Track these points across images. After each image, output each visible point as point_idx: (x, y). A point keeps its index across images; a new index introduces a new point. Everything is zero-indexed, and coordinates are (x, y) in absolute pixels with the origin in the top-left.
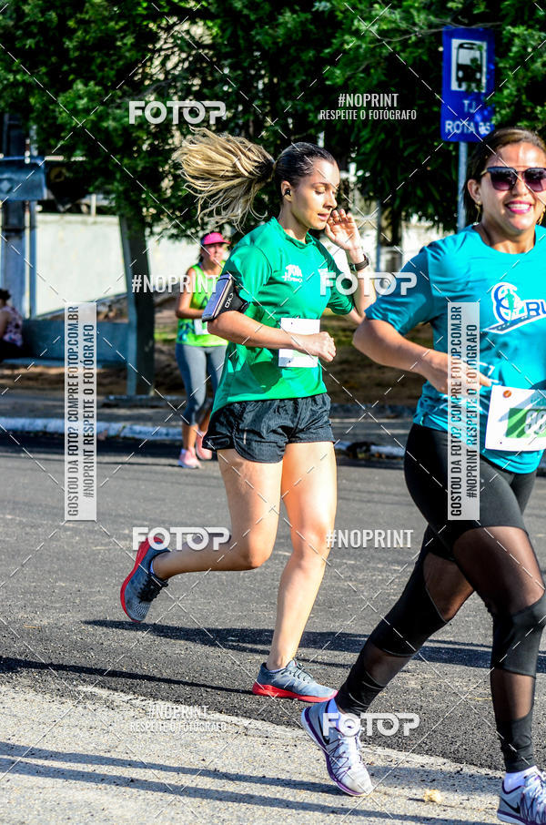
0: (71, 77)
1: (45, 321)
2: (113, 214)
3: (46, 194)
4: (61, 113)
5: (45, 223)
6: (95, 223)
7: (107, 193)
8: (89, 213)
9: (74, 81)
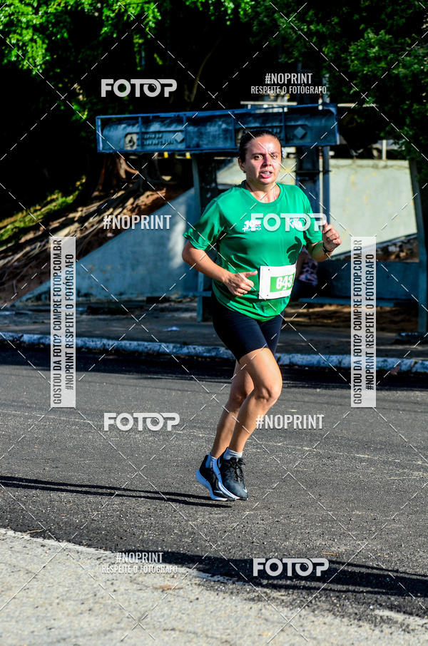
0: (362, 26)
1: (338, 260)
2: (403, 158)
3: (339, 140)
4: (352, 61)
5: (338, 167)
6: (386, 167)
7: (397, 138)
8: (380, 157)
9: (365, 30)
